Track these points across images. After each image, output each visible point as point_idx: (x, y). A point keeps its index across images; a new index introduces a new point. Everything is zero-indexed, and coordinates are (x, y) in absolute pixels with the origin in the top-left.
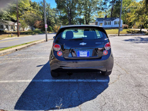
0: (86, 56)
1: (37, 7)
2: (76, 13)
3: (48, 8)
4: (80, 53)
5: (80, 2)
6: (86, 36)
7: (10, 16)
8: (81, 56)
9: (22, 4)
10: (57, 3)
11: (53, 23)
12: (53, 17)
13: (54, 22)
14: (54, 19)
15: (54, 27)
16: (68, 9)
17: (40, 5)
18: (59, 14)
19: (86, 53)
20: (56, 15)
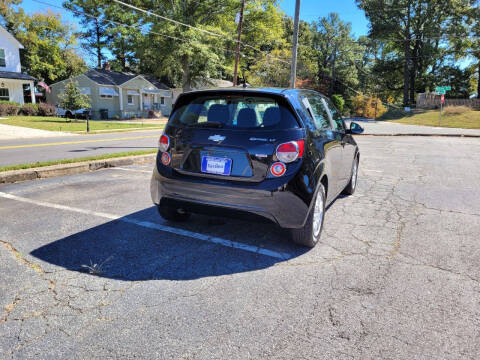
0: (221, 171)
1: (306, 37)
2: (436, 50)
3: (343, 36)
4: (209, 162)
5: (460, 9)
6: (260, 120)
7: (225, 67)
8: (209, 169)
9: (261, 31)
10: (372, 20)
11: (350, 84)
12: (353, 67)
13: (357, 82)
14: (357, 71)
15: (352, 98)
16: (409, 36)
17: (319, 29)
18: (379, 56)
19: (222, 163)
20: (365, 59)
